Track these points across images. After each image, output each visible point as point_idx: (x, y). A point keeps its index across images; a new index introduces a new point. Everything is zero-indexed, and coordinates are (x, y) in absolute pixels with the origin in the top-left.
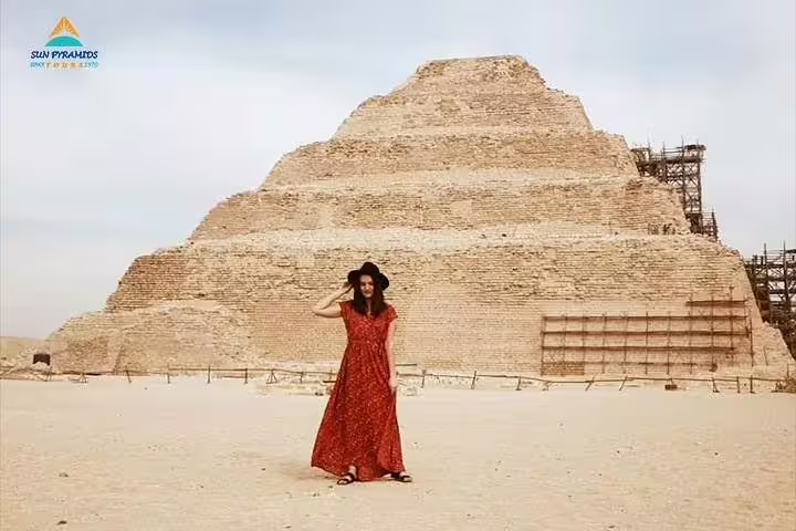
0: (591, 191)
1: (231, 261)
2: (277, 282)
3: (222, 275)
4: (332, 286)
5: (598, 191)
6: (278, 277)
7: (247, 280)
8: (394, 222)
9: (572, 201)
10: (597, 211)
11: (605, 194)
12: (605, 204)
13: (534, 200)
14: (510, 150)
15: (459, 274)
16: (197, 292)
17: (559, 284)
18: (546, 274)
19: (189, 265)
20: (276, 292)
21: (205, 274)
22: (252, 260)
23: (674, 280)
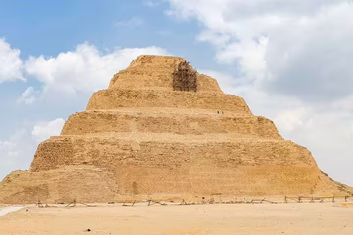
0: (245, 121)
1: (97, 146)
2: (125, 157)
3: (94, 153)
4: (152, 159)
5: (248, 121)
6: (124, 154)
7: (108, 155)
8: (165, 130)
9: (239, 125)
10: (249, 129)
11: (251, 122)
12: (251, 126)
13: (224, 123)
14: (201, 100)
15: (207, 155)
16: (83, 161)
17: (248, 159)
18: (242, 155)
19: (75, 148)
20: (125, 162)
21: (85, 153)
22: (108, 146)
23: (290, 158)
